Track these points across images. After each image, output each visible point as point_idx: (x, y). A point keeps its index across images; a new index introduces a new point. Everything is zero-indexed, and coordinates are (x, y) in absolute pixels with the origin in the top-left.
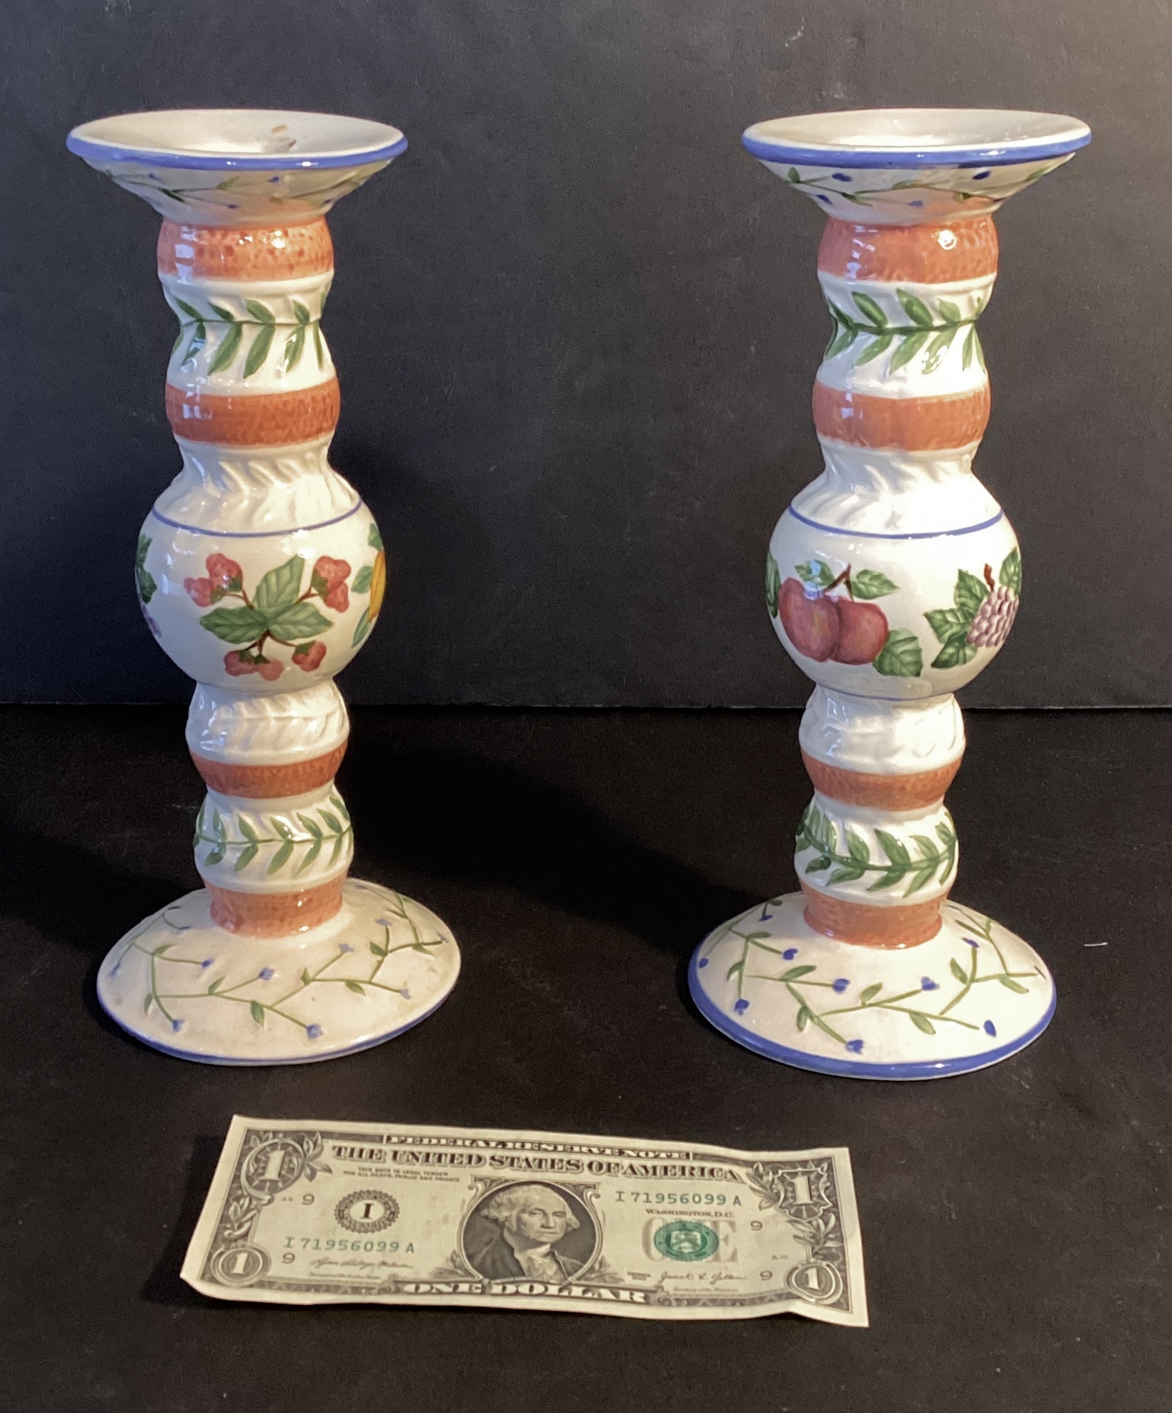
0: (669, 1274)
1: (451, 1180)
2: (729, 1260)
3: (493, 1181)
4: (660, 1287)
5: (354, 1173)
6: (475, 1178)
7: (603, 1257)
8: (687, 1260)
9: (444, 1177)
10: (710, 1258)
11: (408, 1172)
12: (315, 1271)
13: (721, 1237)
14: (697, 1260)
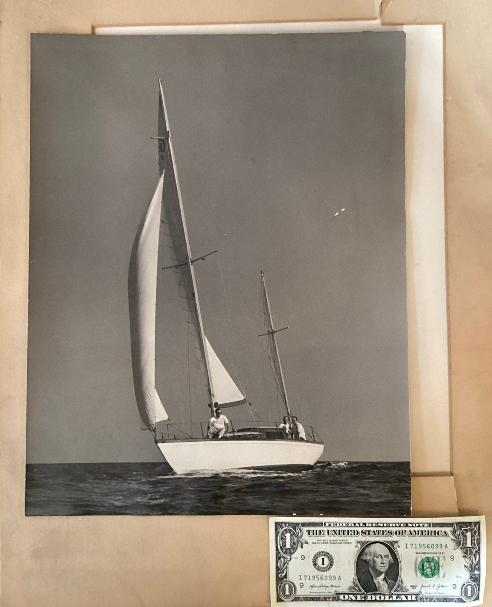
0: (423, 585)
1: (349, 543)
2: (442, 578)
3: (363, 543)
4: (420, 592)
5: (315, 543)
6: (357, 542)
7: (402, 578)
8: (429, 578)
9: (346, 542)
10: (437, 576)
11: (334, 540)
12: (311, 591)
13: (440, 565)
14: (432, 577)
